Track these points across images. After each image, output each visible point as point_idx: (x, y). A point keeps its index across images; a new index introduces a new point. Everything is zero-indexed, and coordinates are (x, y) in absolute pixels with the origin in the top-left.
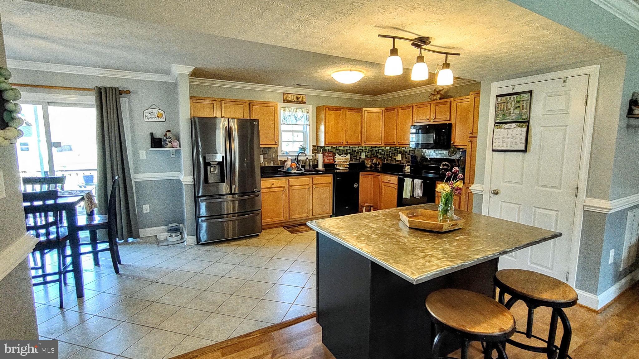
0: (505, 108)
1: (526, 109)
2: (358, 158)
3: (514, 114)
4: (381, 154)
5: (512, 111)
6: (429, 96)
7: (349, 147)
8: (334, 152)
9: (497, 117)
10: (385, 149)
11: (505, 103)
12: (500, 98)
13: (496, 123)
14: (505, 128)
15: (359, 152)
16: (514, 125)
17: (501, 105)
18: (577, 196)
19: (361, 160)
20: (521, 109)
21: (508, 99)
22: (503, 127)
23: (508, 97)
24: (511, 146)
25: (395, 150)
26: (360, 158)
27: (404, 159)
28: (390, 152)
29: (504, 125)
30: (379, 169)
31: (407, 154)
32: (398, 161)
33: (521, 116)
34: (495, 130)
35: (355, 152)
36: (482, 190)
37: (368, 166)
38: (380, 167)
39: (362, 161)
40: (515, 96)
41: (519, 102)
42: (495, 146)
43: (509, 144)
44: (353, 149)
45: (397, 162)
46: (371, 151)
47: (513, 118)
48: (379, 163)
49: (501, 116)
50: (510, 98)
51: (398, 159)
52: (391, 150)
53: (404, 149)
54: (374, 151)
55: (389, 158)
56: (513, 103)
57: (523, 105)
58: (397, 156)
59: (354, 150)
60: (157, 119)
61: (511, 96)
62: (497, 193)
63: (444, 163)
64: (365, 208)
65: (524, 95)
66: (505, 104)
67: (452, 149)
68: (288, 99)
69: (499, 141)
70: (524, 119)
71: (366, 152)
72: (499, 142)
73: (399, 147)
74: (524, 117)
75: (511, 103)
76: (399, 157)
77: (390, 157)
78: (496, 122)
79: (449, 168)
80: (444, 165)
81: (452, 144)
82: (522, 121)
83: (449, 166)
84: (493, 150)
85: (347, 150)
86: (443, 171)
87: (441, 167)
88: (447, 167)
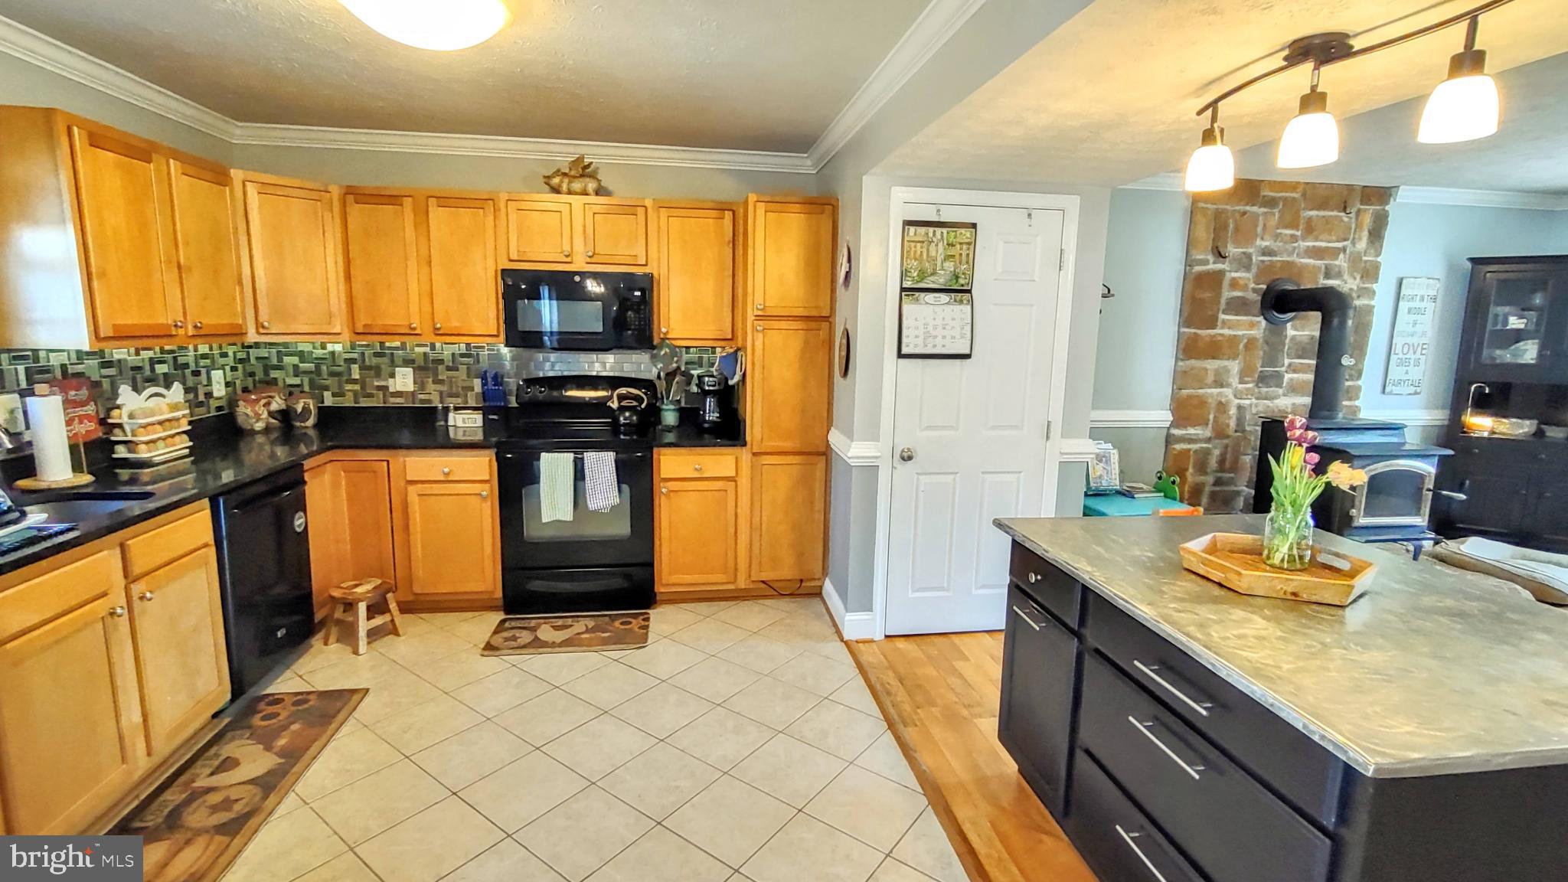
0: (925, 255)
1: (967, 263)
2: (201, 398)
3: (942, 272)
4: (298, 372)
5: (939, 263)
6: (548, 177)
7: (157, 349)
8: (95, 377)
9: (906, 276)
10: (319, 352)
11: (923, 242)
12: (912, 229)
13: (903, 289)
14: (927, 303)
15: (203, 371)
16: (944, 298)
17: (915, 247)
18: (1048, 438)
19: (214, 404)
20: (958, 262)
21: (931, 235)
22: (922, 301)
23: (931, 230)
24: (944, 346)
25: (377, 355)
26: (209, 395)
27: (431, 387)
28: (350, 361)
29: (922, 295)
30: (312, 433)
31: (441, 368)
32: (399, 394)
33: (957, 278)
34: (905, 307)
35: (188, 372)
36: (879, 454)
37: (259, 426)
38: (315, 426)
39: (219, 409)
40: (945, 230)
41: (953, 245)
42: (907, 346)
43: (939, 341)
44: (175, 358)
45: (392, 400)
46: (241, 361)
47: (939, 281)
48: (306, 409)
49: (915, 274)
50: (934, 231)
51: (399, 388)
52: (355, 356)
53: (427, 349)
54: (253, 361)
55: (349, 387)
56: (940, 244)
57: (961, 254)
58: (392, 375)
59: (181, 360)
61: (936, 229)
62: (910, 458)
63: (623, 390)
64: (362, 607)
65: (963, 231)
66: (925, 244)
67: (668, 350)
69: (916, 333)
70: (962, 285)
71: (228, 368)
72: (917, 337)
73: (398, 344)
74: (962, 281)
75: (937, 245)
76: (403, 381)
77: (355, 381)
78: (904, 286)
79: (643, 406)
80: (621, 398)
81: (662, 336)
82: (959, 290)
83: (639, 399)
84: (900, 355)
85: (153, 362)
86: (627, 414)
87: (614, 405)
88: (635, 403)
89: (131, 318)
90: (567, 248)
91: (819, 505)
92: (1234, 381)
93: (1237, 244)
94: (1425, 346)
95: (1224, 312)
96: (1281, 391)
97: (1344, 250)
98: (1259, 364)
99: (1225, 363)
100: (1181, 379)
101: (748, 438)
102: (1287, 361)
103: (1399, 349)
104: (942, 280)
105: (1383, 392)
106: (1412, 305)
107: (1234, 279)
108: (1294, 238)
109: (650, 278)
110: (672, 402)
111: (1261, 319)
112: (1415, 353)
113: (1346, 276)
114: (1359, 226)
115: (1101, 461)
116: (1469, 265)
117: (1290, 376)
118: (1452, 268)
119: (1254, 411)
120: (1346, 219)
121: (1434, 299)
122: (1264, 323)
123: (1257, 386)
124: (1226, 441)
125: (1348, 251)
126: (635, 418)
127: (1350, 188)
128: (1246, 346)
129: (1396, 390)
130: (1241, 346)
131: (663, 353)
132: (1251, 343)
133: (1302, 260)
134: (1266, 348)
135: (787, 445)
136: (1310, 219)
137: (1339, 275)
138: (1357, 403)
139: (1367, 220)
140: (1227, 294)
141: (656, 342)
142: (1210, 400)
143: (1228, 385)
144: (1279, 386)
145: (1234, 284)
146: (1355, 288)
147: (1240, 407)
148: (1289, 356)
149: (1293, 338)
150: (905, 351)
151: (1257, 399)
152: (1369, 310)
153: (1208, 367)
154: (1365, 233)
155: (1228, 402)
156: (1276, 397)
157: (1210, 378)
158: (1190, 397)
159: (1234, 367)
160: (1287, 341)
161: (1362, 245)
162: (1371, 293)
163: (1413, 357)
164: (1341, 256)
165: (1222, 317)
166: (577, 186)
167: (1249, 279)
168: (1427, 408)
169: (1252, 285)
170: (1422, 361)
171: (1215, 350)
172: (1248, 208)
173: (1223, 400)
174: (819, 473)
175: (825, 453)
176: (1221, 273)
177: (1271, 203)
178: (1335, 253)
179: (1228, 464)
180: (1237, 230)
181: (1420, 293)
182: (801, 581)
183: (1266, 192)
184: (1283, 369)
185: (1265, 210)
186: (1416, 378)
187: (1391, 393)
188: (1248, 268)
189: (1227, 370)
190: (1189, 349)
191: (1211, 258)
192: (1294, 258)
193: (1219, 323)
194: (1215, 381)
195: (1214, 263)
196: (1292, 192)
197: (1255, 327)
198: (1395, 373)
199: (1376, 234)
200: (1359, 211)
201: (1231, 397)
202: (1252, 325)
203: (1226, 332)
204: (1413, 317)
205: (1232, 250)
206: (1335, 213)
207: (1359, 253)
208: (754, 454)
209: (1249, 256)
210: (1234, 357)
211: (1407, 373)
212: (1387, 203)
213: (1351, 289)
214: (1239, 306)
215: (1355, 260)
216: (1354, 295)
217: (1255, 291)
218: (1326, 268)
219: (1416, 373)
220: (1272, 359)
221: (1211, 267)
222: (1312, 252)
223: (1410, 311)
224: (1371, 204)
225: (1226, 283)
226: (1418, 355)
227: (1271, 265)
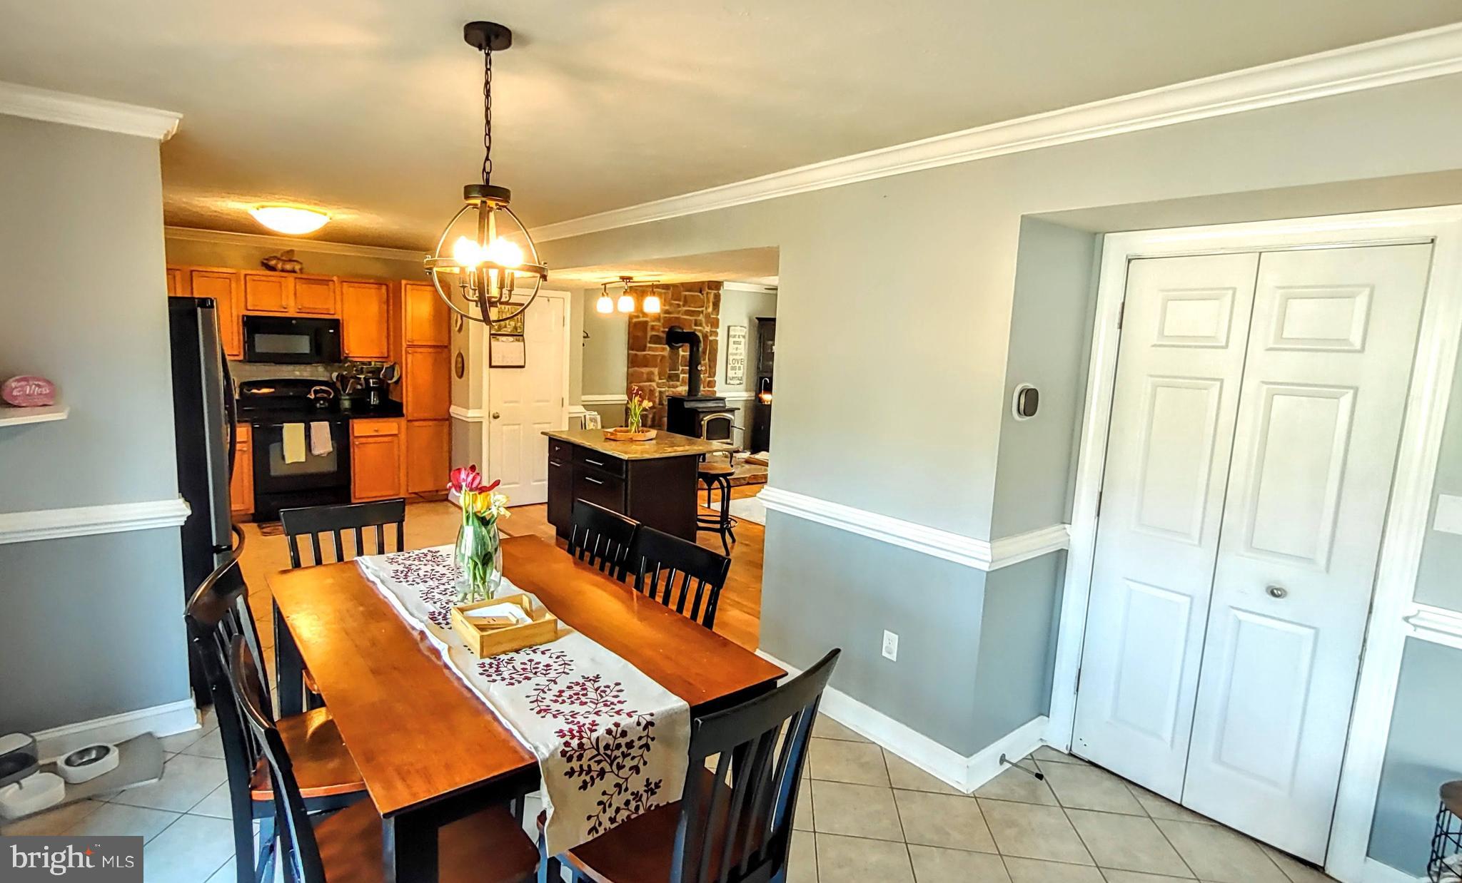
1: (521, 322)
3: (509, 326)
5: (508, 322)
9: (492, 328)
13: (491, 334)
14: (503, 341)
16: (511, 339)
18: (563, 404)
20: (517, 322)
22: (500, 340)
24: (511, 362)
29: (500, 337)
33: (516, 329)
34: (492, 343)
36: (481, 416)
40: (510, 307)
42: (495, 361)
43: (509, 359)
49: (497, 327)
50: (505, 308)
57: (518, 318)
62: (498, 417)
63: (316, 388)
65: (518, 307)
66: (501, 313)
69: (498, 355)
70: (519, 333)
72: (498, 357)
74: (519, 331)
75: (506, 314)
79: (331, 397)
80: (316, 392)
81: (345, 355)
82: (518, 335)
83: (329, 393)
84: (491, 366)
86: (322, 402)
87: (312, 397)
88: (325, 395)
90: (284, 303)
91: (446, 448)
92: (657, 378)
94: (742, 360)
95: (650, 343)
96: (678, 383)
97: (702, 312)
98: (668, 370)
99: (652, 369)
100: (631, 378)
101: (404, 411)
102: (681, 368)
103: (731, 361)
104: (509, 330)
105: (726, 383)
106: (735, 339)
107: (653, 326)
108: (679, 306)
109: (338, 321)
110: (348, 394)
111: (667, 346)
112: (738, 363)
113: (704, 325)
114: (708, 301)
115: (592, 421)
116: (757, 321)
117: (680, 376)
118: (750, 320)
119: (667, 394)
120: (702, 297)
121: (744, 337)
122: (668, 348)
123: (668, 381)
124: (654, 410)
125: (704, 313)
126: (327, 404)
127: (702, 284)
128: (661, 360)
129: (732, 382)
130: (659, 360)
131: (346, 365)
132: (663, 357)
133: (683, 317)
134: (670, 361)
135: (426, 415)
136: (686, 295)
137: (701, 325)
138: (715, 389)
139: (712, 297)
140: (650, 333)
141: (342, 358)
142: (645, 388)
143: (654, 381)
144: (678, 380)
145: (653, 328)
146: (709, 331)
147: (660, 392)
148: (682, 366)
149: (683, 356)
150: (493, 364)
151: (669, 387)
152: (716, 341)
153: (643, 371)
154: (711, 304)
155: (654, 389)
156: (677, 387)
157: (645, 376)
159: (656, 371)
160: (680, 358)
161: (710, 310)
162: (716, 334)
163: (737, 365)
164: (701, 315)
165: (649, 345)
166: (288, 267)
167: (659, 326)
168: (746, 391)
169: (662, 329)
170: (742, 368)
171: (646, 362)
173: (652, 388)
174: (446, 430)
175: (449, 419)
176: (645, 323)
177: (667, 288)
178: (698, 313)
179: (656, 422)
181: (737, 334)
182: (437, 491)
184: (679, 372)
185: (664, 291)
186: (740, 375)
187: (730, 384)
188: (659, 320)
189: (652, 373)
190: (633, 362)
191: (640, 315)
192: (680, 315)
193: (647, 348)
194: (647, 378)
195: (642, 317)
197: (665, 351)
198: (731, 374)
199: (716, 305)
200: (707, 293)
201: (656, 387)
202: (664, 349)
203: (651, 353)
204: (736, 346)
206: (696, 294)
207: (709, 314)
208: (408, 421)
209: (659, 314)
210: (655, 366)
211: (735, 373)
212: (719, 289)
213: (707, 332)
214: (656, 340)
215: (708, 316)
216: (709, 335)
217: (663, 332)
218: (695, 321)
219: (740, 373)
220: (674, 367)
221: (641, 319)
222: (688, 313)
223: (734, 343)
224: (712, 290)
225: (649, 328)
226: (740, 365)
227: (670, 319)
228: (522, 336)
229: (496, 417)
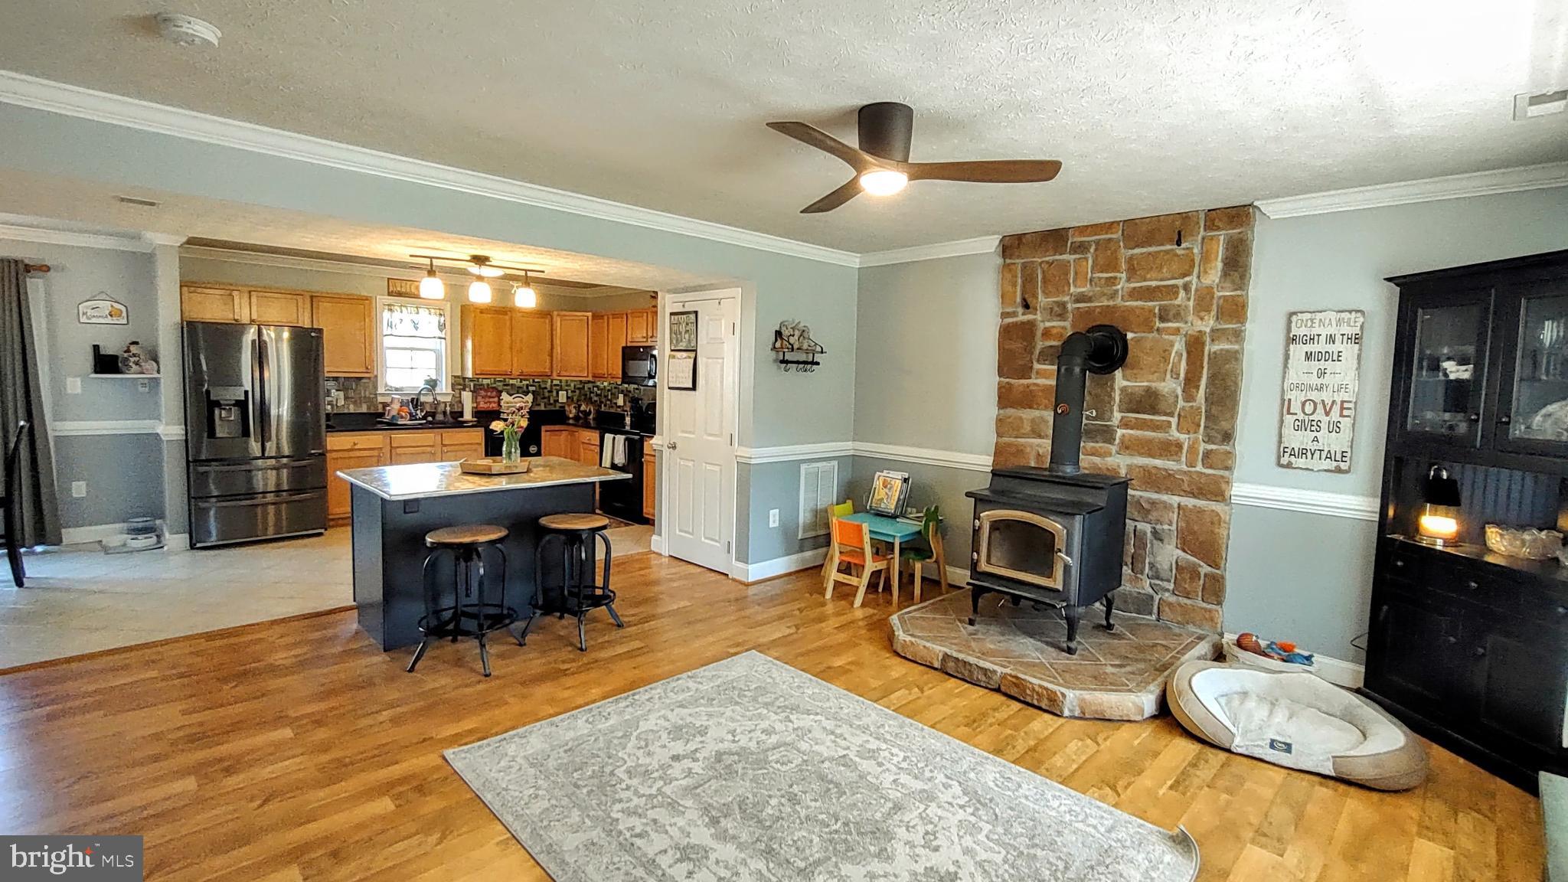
0: (678, 330)
1: (694, 334)
2: (552, 401)
3: (684, 340)
4: (597, 395)
5: (682, 335)
7: (531, 380)
8: (500, 389)
9: (671, 343)
11: (677, 324)
12: (673, 317)
13: (671, 350)
14: (678, 358)
15: (554, 391)
16: (684, 354)
17: (674, 327)
18: (731, 444)
19: (558, 405)
20: (690, 334)
21: (680, 319)
22: (676, 356)
24: (683, 383)
25: (615, 388)
26: (557, 401)
27: (628, 404)
28: (609, 390)
29: (677, 353)
30: (591, 422)
32: (619, 407)
33: (690, 343)
34: (671, 359)
35: (545, 391)
36: (663, 444)
37: (571, 416)
38: (594, 419)
39: (560, 407)
40: (685, 316)
41: (688, 324)
42: (671, 382)
43: (680, 380)
44: (539, 385)
46: (579, 388)
47: (683, 345)
48: (590, 410)
49: (674, 342)
51: (620, 404)
53: (627, 385)
57: (691, 329)
58: (618, 398)
59: (543, 386)
60: (109, 320)
61: (681, 316)
65: (692, 316)
68: (399, 289)
69: (674, 375)
70: (692, 347)
71: (569, 391)
75: (682, 325)
76: (620, 401)
78: (671, 348)
82: (693, 350)
84: (669, 388)
85: (527, 386)
89: (489, 368)
90: (645, 335)
93: (1046, 294)
94: (1346, 405)
95: (1038, 361)
97: (1186, 286)
99: (1039, 413)
100: (1002, 427)
102: (1117, 416)
103: (1296, 407)
105: (1275, 464)
106: (1309, 348)
107: (1045, 329)
112: (1327, 414)
113: (1190, 318)
114: (1206, 258)
117: (1124, 431)
120: (1181, 253)
121: (1353, 338)
125: (1193, 288)
127: (1185, 217)
129: (1298, 462)
133: (1128, 303)
136: (1133, 258)
137: (1180, 317)
138: (1229, 473)
139: (1221, 246)
140: (1040, 344)
142: (1028, 450)
143: (1047, 436)
144: (1110, 440)
145: (1047, 333)
148: (1122, 410)
149: (1123, 390)
150: (669, 385)
152: (1236, 356)
153: (1024, 416)
154: (1218, 264)
155: (1046, 454)
157: (1027, 428)
158: (1009, 445)
159: (1052, 417)
160: (1116, 393)
161: (1214, 275)
162: (1238, 336)
163: (1326, 419)
164: (1182, 294)
165: (1037, 366)
167: (1063, 328)
169: (1071, 334)
170: (1346, 427)
171: (1028, 399)
172: (1057, 257)
173: (1041, 451)
176: (1031, 326)
177: (1081, 248)
178: (1173, 291)
180: (1045, 281)
181: (1325, 331)
183: (1075, 238)
184: (1115, 423)
185: (1077, 256)
186: (1335, 448)
187: (1289, 466)
188: (1062, 316)
189: (1045, 421)
190: (1003, 398)
191: (1020, 310)
192: (1118, 301)
193: (1036, 373)
194: (1032, 431)
195: (1023, 314)
196: (1106, 233)
198: (1295, 439)
199: (1236, 263)
200: (1204, 240)
203: (1040, 381)
204: (1315, 365)
205: (1042, 300)
206: (1168, 247)
207: (1210, 288)
209: (1063, 305)
211: (1316, 440)
213: (1204, 332)
214: (1054, 355)
215: (1207, 294)
216: (1210, 339)
218: (1160, 310)
219: (1334, 442)
220: (1100, 412)
221: (1021, 318)
222: (1134, 294)
223: (1308, 356)
224: (1218, 229)
225: (1039, 333)
226: (1335, 415)
227: (1089, 312)
228: (696, 351)
229: (674, 447)
